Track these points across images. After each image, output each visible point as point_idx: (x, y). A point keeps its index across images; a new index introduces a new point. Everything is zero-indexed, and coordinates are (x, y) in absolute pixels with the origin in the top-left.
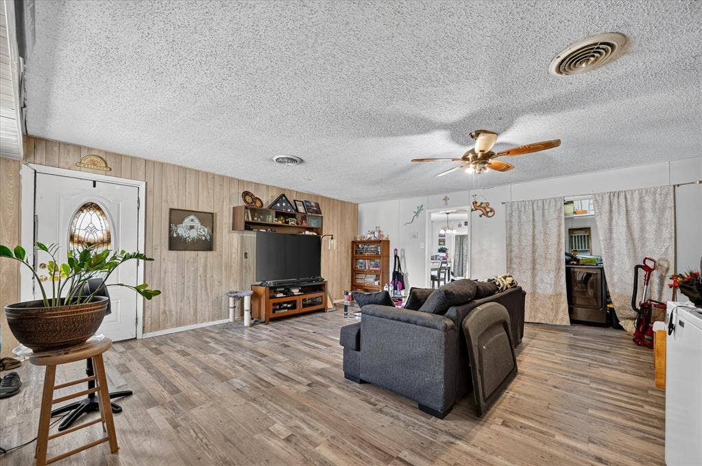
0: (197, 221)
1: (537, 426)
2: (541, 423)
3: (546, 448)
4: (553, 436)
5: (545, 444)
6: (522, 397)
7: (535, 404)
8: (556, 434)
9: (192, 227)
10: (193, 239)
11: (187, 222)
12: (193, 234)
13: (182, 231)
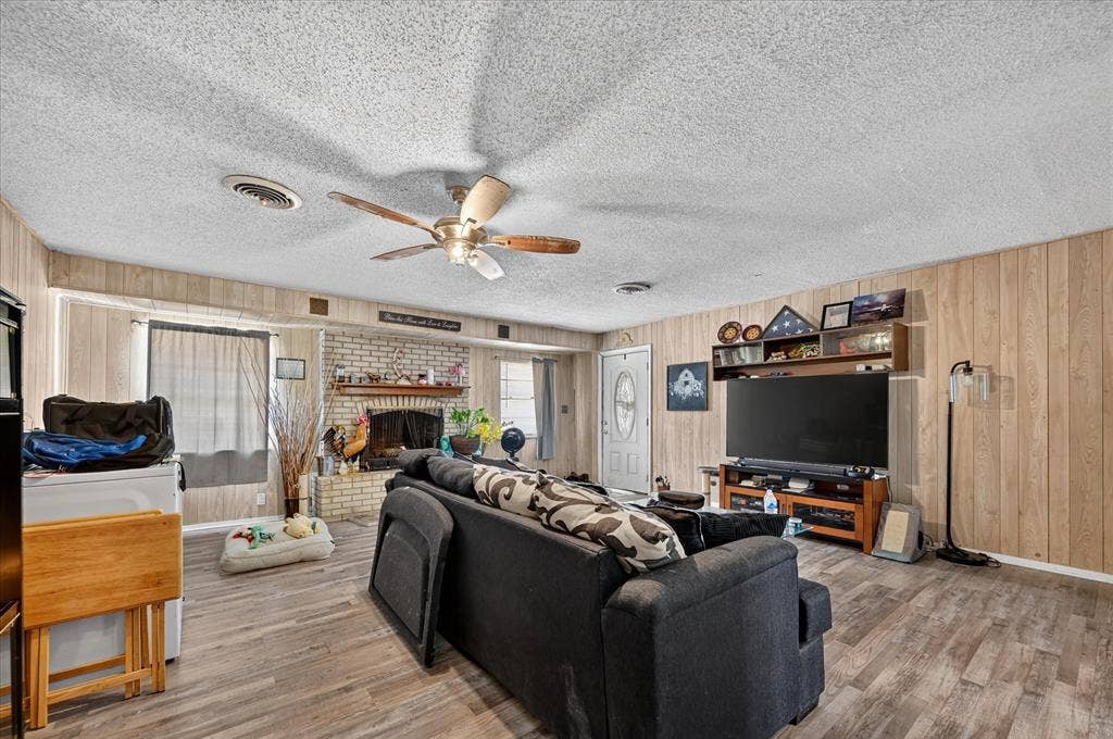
0: (691, 374)
1: (319, 620)
2: (318, 625)
3: (298, 609)
4: (298, 622)
5: (300, 611)
6: (367, 637)
7: (344, 640)
8: (297, 625)
9: (687, 383)
10: (688, 397)
11: (682, 377)
12: (688, 391)
13: (678, 388)
